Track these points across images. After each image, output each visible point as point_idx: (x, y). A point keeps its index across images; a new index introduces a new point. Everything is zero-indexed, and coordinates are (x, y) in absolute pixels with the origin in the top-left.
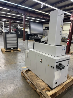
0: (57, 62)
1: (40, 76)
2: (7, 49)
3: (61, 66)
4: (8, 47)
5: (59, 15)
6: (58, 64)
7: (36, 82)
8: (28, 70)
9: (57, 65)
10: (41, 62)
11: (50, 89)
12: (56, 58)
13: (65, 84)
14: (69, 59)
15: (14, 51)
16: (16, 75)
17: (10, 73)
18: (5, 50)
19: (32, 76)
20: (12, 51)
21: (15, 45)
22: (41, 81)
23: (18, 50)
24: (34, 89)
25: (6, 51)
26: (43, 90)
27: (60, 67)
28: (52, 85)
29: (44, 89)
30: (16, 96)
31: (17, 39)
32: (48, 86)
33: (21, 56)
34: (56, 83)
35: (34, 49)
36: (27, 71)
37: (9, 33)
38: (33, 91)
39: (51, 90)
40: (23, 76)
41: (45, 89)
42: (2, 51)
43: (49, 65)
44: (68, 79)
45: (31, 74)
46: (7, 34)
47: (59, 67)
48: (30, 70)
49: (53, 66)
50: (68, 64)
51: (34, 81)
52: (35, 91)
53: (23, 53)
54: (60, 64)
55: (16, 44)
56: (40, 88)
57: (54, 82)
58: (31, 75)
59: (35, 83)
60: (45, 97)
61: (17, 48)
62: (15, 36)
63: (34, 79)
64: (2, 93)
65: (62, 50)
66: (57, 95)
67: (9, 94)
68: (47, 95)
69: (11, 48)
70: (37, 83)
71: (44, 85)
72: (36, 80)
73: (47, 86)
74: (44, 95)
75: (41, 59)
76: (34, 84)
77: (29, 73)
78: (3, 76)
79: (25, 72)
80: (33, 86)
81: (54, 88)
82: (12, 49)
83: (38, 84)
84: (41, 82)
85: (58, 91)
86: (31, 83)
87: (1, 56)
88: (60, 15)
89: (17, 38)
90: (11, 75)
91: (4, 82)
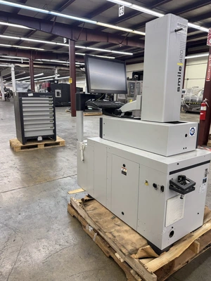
0: (171, 173)
1: (123, 213)
2: (25, 140)
3: (186, 183)
4: (27, 135)
5: (171, 32)
6: (175, 176)
7: (111, 233)
8: (88, 198)
9: (171, 182)
10: (125, 173)
11: (152, 252)
12: (168, 161)
13: (197, 235)
14: (209, 162)
15: (46, 145)
16: (53, 213)
17: (38, 208)
18: (21, 145)
19: (100, 215)
20: (41, 146)
21: (49, 128)
22: (127, 228)
23: (58, 144)
24: (108, 253)
25: (22, 148)
26: (133, 256)
27: (180, 186)
28: (160, 241)
29: (135, 251)
30: (54, 274)
31: (54, 111)
32: (149, 243)
33: (68, 160)
34: (172, 234)
35: (101, 136)
36: (85, 202)
37: (29, 95)
38: (105, 257)
39: (156, 255)
40: (74, 216)
41: (140, 254)
42: (12, 148)
43: (147, 182)
44: (208, 222)
45: (95, 209)
46: (23, 98)
47: (178, 187)
48: (93, 199)
49: (159, 184)
50: (206, 176)
51: (105, 231)
52: (110, 257)
53: (72, 150)
54: (179, 177)
55: (52, 125)
56: (124, 251)
57: (166, 232)
58: (96, 211)
59: (110, 236)
60: (139, 275)
61: (54, 137)
62: (48, 102)
63: (105, 224)
64: (17, 265)
65: (186, 136)
66: (176, 268)
67: (36, 268)
68: (146, 269)
69: (37, 137)
70: (116, 234)
71: (137, 240)
72: (112, 225)
73: (145, 242)
74: (137, 270)
75: (124, 165)
76: (105, 238)
77: (91, 205)
78: (18, 219)
79: (79, 204)
80: (103, 245)
81: (167, 250)
82: (40, 141)
83: (117, 238)
84: (126, 231)
85: (178, 256)
86: (98, 234)
87: (10, 162)
88: (176, 31)
89: (54, 107)
90: (39, 214)
91: (20, 234)
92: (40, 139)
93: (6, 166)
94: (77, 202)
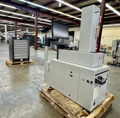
0: (96, 75)
1: (70, 95)
2: (14, 60)
3: (102, 80)
4: (15, 58)
5: (94, 13)
6: (97, 77)
7: (65, 104)
8: (51, 89)
10: (72, 76)
11: (86, 113)
14: (108, 70)
15: (24, 63)
16: (32, 96)
17: (24, 94)
18: (12, 63)
19: (58, 96)
20: (22, 64)
21: (26, 55)
22: (72, 102)
24: (63, 114)
25: (13, 64)
26: (78, 115)
29: (78, 113)
31: (29, 47)
32: (84, 109)
33: (36, 70)
34: (94, 104)
35: (58, 58)
37: (17, 39)
38: (61, 117)
39: (88, 114)
40: (43, 97)
41: (81, 114)
42: (7, 64)
43: (84, 80)
44: (107, 98)
45: (55, 93)
46: (14, 40)
48: (53, 89)
50: (107, 77)
51: (62, 104)
52: (64, 117)
53: (38, 66)
55: (28, 54)
56: (73, 113)
58: (56, 95)
59: (65, 106)
61: (28, 59)
62: (26, 42)
63: (61, 100)
65: (100, 58)
69: (20, 59)
70: (68, 105)
71: (78, 108)
72: (65, 101)
73: (82, 108)
75: (71, 72)
76: (62, 107)
77: (52, 92)
78: (14, 99)
79: (46, 91)
80: (60, 111)
81: (92, 111)
82: (22, 61)
83: (69, 107)
84: (72, 103)
85: (97, 114)
86: (58, 106)
87: (7, 71)
88: (96, 12)
89: (29, 45)
90: (25, 96)
91: (16, 108)
92: (22, 60)
93: (5, 73)
94: (45, 90)
